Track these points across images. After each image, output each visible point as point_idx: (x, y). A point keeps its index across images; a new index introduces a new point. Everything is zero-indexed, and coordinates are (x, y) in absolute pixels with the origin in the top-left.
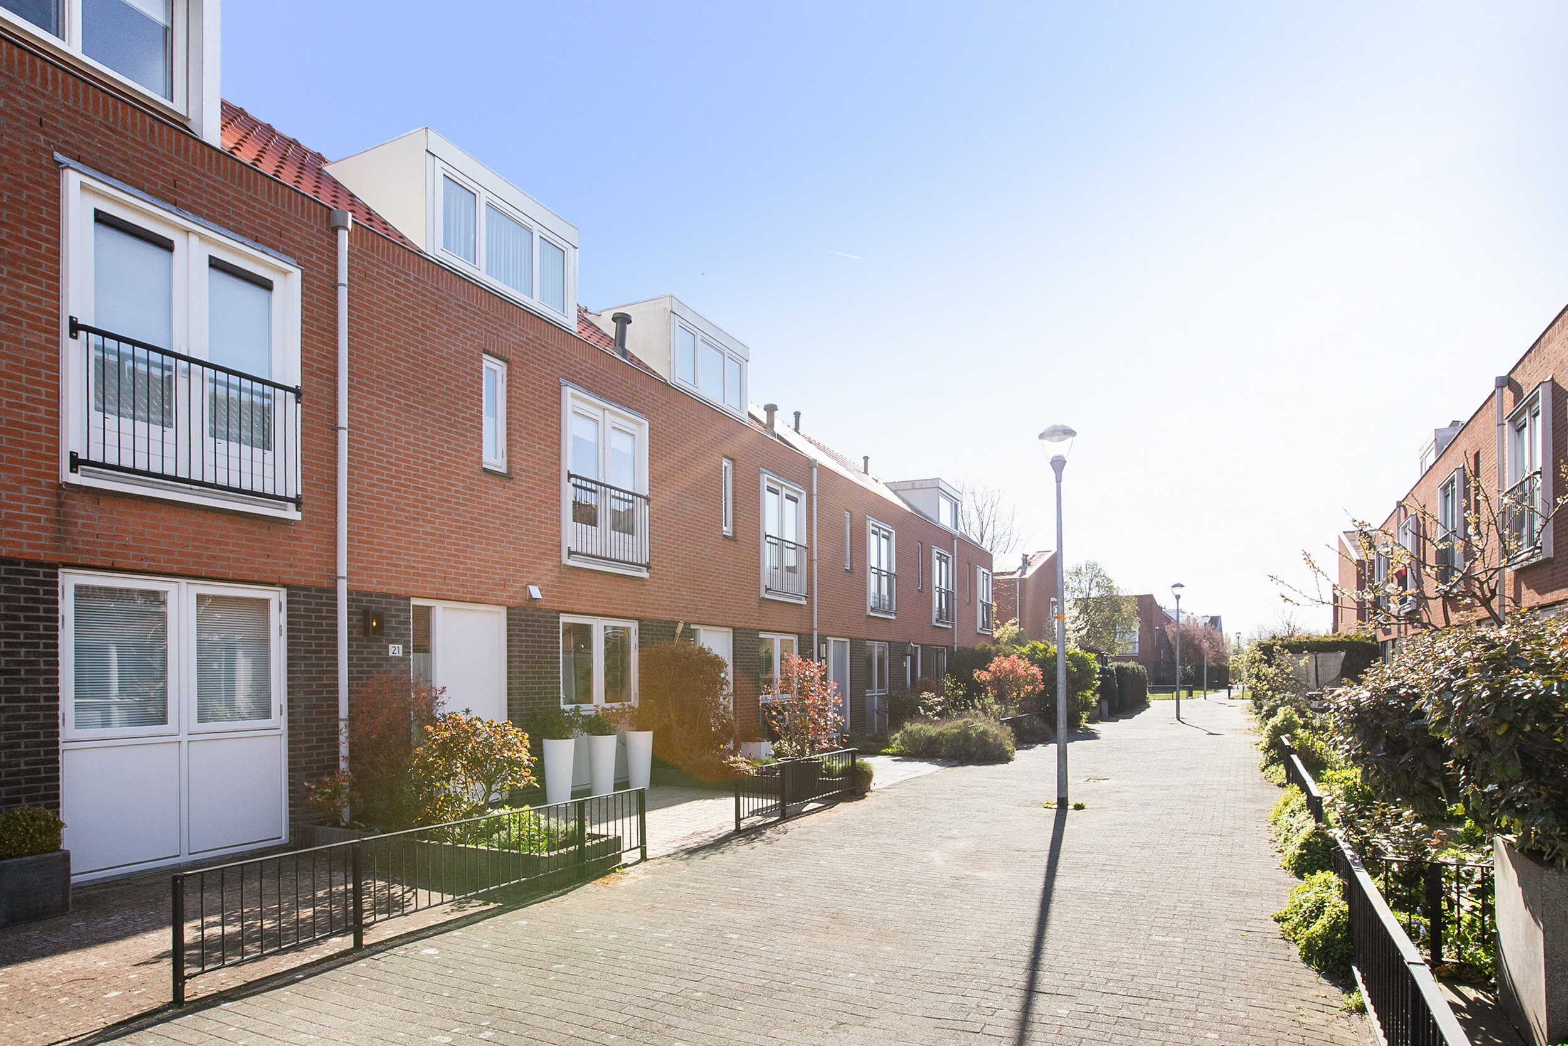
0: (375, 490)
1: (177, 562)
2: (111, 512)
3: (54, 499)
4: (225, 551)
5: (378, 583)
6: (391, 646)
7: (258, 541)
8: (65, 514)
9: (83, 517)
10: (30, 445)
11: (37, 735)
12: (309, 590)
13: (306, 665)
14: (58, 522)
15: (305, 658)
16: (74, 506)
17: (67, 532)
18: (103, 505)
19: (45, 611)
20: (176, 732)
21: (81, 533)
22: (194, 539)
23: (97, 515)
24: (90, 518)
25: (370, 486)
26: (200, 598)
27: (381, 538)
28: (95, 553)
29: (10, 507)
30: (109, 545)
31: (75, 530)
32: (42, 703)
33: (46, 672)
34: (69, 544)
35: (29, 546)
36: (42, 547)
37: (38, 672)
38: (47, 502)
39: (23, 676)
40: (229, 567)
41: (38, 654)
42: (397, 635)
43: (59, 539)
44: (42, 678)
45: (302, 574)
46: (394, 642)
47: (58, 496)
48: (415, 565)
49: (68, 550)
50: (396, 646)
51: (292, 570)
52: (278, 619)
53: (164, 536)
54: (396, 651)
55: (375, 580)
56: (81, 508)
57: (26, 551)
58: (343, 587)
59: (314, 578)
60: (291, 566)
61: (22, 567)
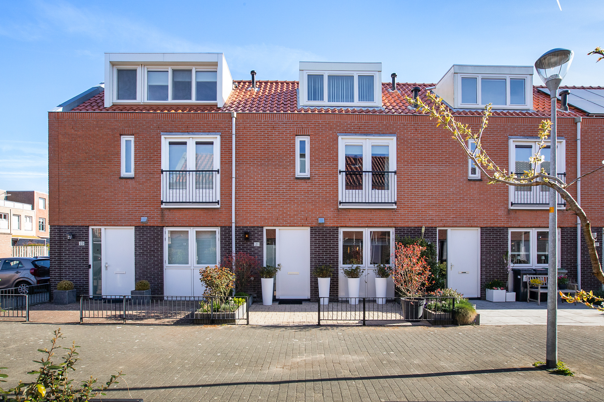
0: (248, 194)
1: (188, 223)
2: (173, 213)
3: (161, 212)
4: (200, 219)
5: (249, 223)
6: (255, 243)
7: (209, 215)
8: (163, 215)
9: (166, 215)
10: (156, 200)
11: (158, 265)
12: (226, 227)
13: (225, 249)
14: (162, 217)
15: (225, 247)
16: (165, 213)
17: (164, 219)
18: (171, 211)
19: (160, 237)
20: (190, 266)
21: (166, 219)
22: (192, 217)
23: (170, 214)
24: (168, 215)
25: (247, 193)
26: (197, 232)
27: (251, 209)
28: (169, 223)
29: (153, 215)
30: (172, 221)
31: (165, 218)
32: (159, 258)
33: (160, 251)
34: (164, 221)
35: (156, 223)
36: (159, 223)
37: (159, 251)
38: (160, 213)
39: (156, 252)
40: (201, 223)
41: (159, 247)
42: (258, 239)
43: (162, 221)
44: (159, 252)
45: (209, 223)
46: (256, 241)
47: (162, 211)
48: (264, 216)
49: (164, 223)
50: (257, 243)
51: (220, 222)
52: (218, 236)
53: (185, 217)
54: (257, 245)
55: (248, 222)
56: (166, 213)
57: (156, 224)
58: (234, 225)
59: (227, 224)
60: (219, 221)
61: (156, 228)
